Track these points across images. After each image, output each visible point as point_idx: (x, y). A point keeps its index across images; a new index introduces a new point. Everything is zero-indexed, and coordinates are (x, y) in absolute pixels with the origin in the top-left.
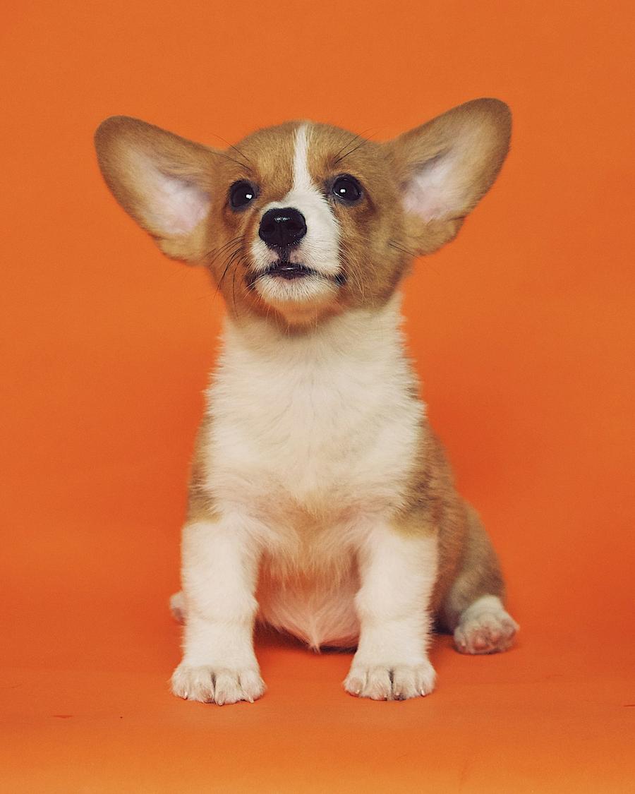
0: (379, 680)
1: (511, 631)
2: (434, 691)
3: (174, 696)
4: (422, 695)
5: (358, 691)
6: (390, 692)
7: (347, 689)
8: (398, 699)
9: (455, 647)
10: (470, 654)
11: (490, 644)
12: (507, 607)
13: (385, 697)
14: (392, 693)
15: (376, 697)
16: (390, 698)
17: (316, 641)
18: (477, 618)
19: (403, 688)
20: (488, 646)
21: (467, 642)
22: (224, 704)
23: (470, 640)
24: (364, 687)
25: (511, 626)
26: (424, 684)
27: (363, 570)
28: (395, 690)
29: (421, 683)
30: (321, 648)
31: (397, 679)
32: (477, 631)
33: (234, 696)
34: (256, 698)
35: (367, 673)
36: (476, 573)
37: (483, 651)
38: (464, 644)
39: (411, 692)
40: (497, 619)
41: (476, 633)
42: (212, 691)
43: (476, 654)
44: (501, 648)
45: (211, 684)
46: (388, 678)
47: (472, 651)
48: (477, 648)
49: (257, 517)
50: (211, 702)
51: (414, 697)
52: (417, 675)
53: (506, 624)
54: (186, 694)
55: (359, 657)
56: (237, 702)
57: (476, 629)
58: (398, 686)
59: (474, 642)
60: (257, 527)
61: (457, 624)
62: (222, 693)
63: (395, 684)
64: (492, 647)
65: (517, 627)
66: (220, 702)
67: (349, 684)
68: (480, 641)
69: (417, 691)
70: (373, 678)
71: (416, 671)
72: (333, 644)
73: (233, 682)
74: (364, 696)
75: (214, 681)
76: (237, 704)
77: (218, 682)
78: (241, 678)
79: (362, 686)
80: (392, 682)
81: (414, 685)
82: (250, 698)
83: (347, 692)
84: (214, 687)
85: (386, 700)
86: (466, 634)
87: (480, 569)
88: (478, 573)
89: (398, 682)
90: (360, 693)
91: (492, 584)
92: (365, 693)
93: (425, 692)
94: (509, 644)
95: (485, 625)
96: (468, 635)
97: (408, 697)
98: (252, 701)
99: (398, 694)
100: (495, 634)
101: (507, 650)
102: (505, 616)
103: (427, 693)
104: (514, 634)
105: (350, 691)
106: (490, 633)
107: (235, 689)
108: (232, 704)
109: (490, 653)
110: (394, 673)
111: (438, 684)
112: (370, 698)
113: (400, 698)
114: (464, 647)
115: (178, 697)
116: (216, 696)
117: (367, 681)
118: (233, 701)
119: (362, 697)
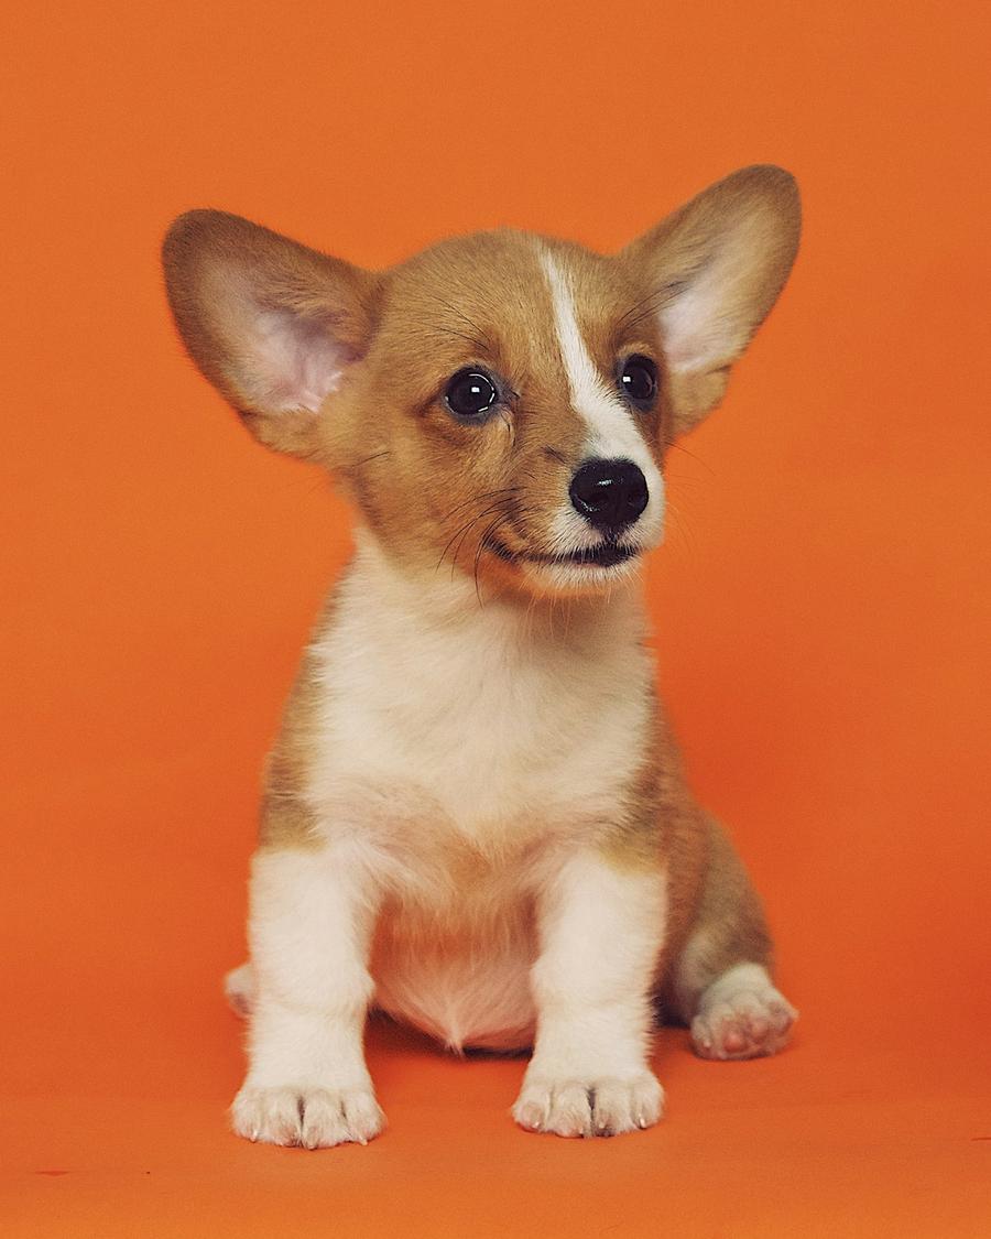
0: (572, 1104)
1: (783, 1020)
2: (661, 1122)
3: (235, 1136)
4: (641, 1128)
5: (537, 1124)
6: (588, 1126)
7: (518, 1118)
8: (603, 1135)
9: (694, 1049)
10: (719, 1059)
11: (750, 1042)
12: (777, 981)
13: (581, 1132)
14: (592, 1124)
15: (566, 1133)
16: (589, 1133)
17: (456, 1037)
18: (728, 1000)
19: (610, 1116)
20: (746, 1047)
21: (712, 1041)
22: (316, 1148)
23: (718, 1037)
24: (546, 1117)
25: (786, 1013)
26: (644, 1110)
27: (545, 925)
28: (597, 1119)
29: (639, 1108)
30: (464, 1049)
31: (601, 1101)
32: (729, 1023)
33: (334, 1134)
34: (371, 1137)
35: (552, 1094)
36: (724, 926)
37: (737, 1055)
38: (707, 1044)
39: (624, 1123)
40: (761, 1001)
41: (727, 1025)
42: (299, 1128)
43: (728, 1060)
44: (770, 1049)
45: (297, 1117)
46: (586, 1101)
47: (722, 1054)
48: (729, 1049)
49: (386, 847)
50: (296, 1145)
51: (627, 1130)
52: (632, 1095)
53: (775, 1010)
54: (255, 1134)
55: (539, 1066)
56: (338, 1145)
57: (728, 1019)
58: (601, 1110)
59: (725, 1039)
60: (383, 862)
61: (695, 1011)
62: (314, 1129)
63: (597, 1109)
64: (754, 1048)
65: (794, 1013)
66: (311, 1144)
67: (521, 1112)
68: (735, 1038)
69: (634, 1122)
70: (561, 1101)
71: (632, 1088)
72: (484, 1043)
73: (332, 1112)
74: (546, 1130)
75: (301, 1109)
76: (338, 1148)
77: (308, 1110)
78: (347, 1106)
79: (542, 1115)
80: (592, 1108)
81: (628, 1111)
82: (361, 1138)
83: (519, 1125)
84: (302, 1117)
85: (582, 1136)
86: (710, 1027)
87: (731, 920)
88: (729, 926)
89: (602, 1107)
90: (540, 1125)
91: (751, 944)
92: (548, 1126)
93: (646, 1121)
94: (781, 1041)
95: (742, 1012)
96: (714, 1028)
97: (618, 1132)
98: (365, 1143)
99: (602, 1126)
100: (758, 1027)
101: (779, 1052)
102: (775, 996)
103: (649, 1123)
104: (789, 1024)
105: (524, 1124)
106: (750, 1026)
107: (336, 1125)
108: (331, 1148)
109: (752, 1058)
110: (596, 1091)
111: (668, 1108)
112: (557, 1135)
113: (605, 1134)
114: (708, 1049)
115: (243, 1138)
116: (304, 1134)
117: (552, 1106)
118: (332, 1142)
119: (543, 1132)
